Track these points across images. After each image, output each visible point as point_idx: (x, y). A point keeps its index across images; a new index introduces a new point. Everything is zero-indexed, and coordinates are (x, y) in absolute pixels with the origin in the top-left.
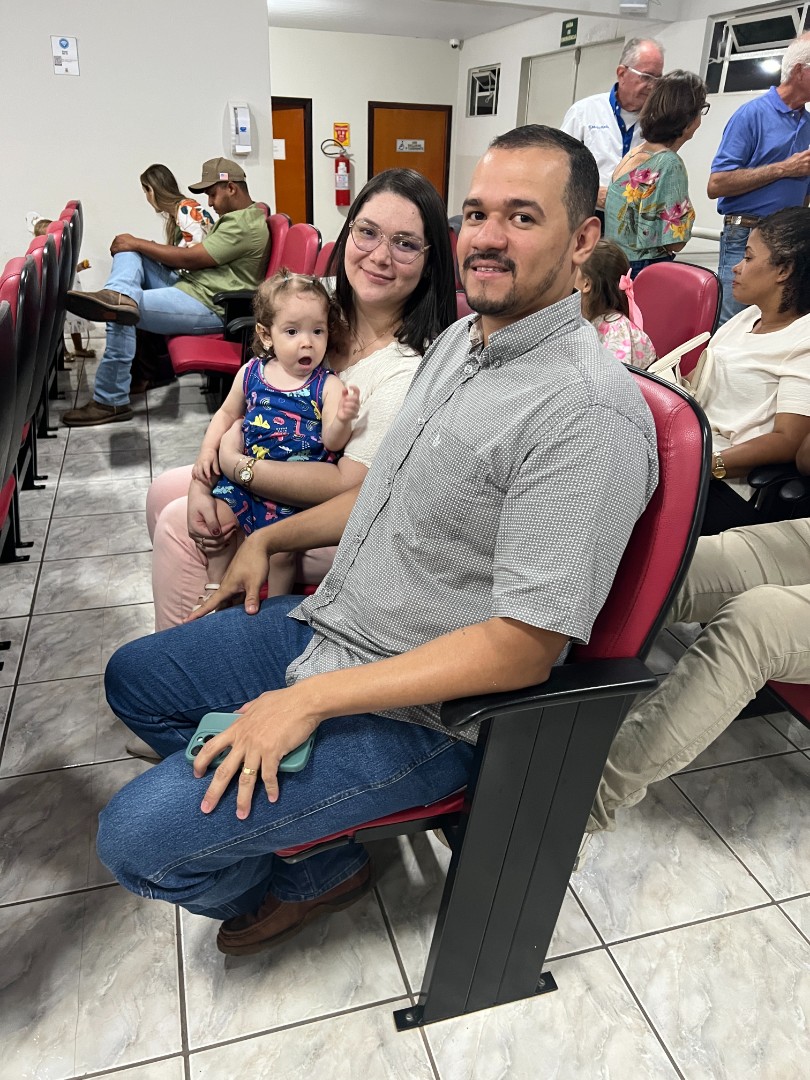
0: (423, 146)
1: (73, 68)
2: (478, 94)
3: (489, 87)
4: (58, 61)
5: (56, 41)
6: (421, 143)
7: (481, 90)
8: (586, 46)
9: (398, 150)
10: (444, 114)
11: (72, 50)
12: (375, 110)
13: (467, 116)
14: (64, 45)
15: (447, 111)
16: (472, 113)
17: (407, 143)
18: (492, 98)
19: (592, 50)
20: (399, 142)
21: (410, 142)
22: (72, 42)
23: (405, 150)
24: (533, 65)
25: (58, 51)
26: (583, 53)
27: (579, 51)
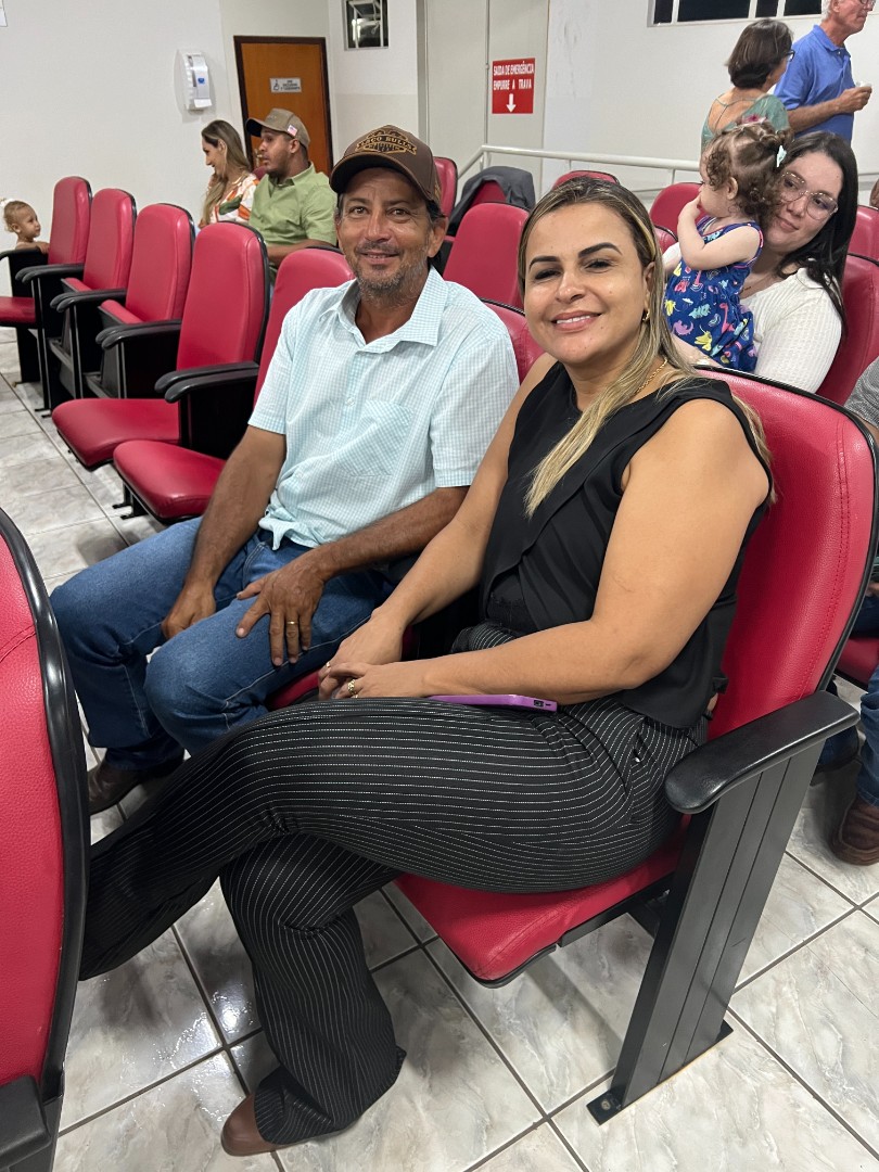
0: (299, 85)
3: (374, 15)
6: (297, 81)
7: (361, 18)
9: (273, 91)
10: (318, 47)
12: (243, 45)
13: (345, 49)
15: (321, 42)
16: (352, 45)
17: (282, 82)
18: (378, 30)
20: (273, 82)
21: (285, 81)
23: (280, 91)
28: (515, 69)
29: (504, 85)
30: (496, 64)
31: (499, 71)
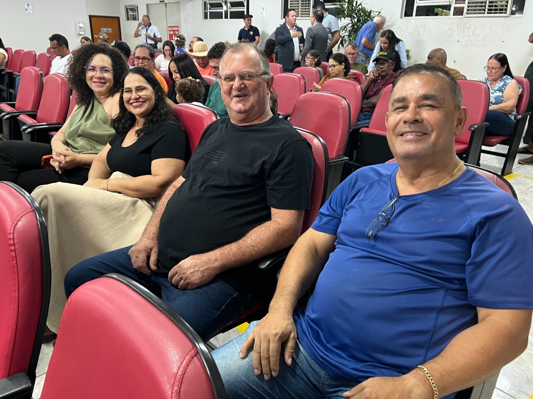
1: (31, 12)
2: (130, 13)
3: (134, 12)
4: (26, 10)
5: (26, 4)
6: (110, 29)
8: (169, 3)
10: (117, 19)
11: (30, 7)
12: (92, 18)
13: (126, 20)
14: (28, 5)
15: (118, 18)
16: (128, 19)
18: (136, 15)
19: (170, 4)
20: (102, 29)
21: (106, 29)
22: (30, 5)
24: (150, 6)
25: (26, 7)
26: (167, 4)
27: (166, 4)
28: (175, 29)
29: (172, 33)
30: (169, 27)
31: (170, 29)
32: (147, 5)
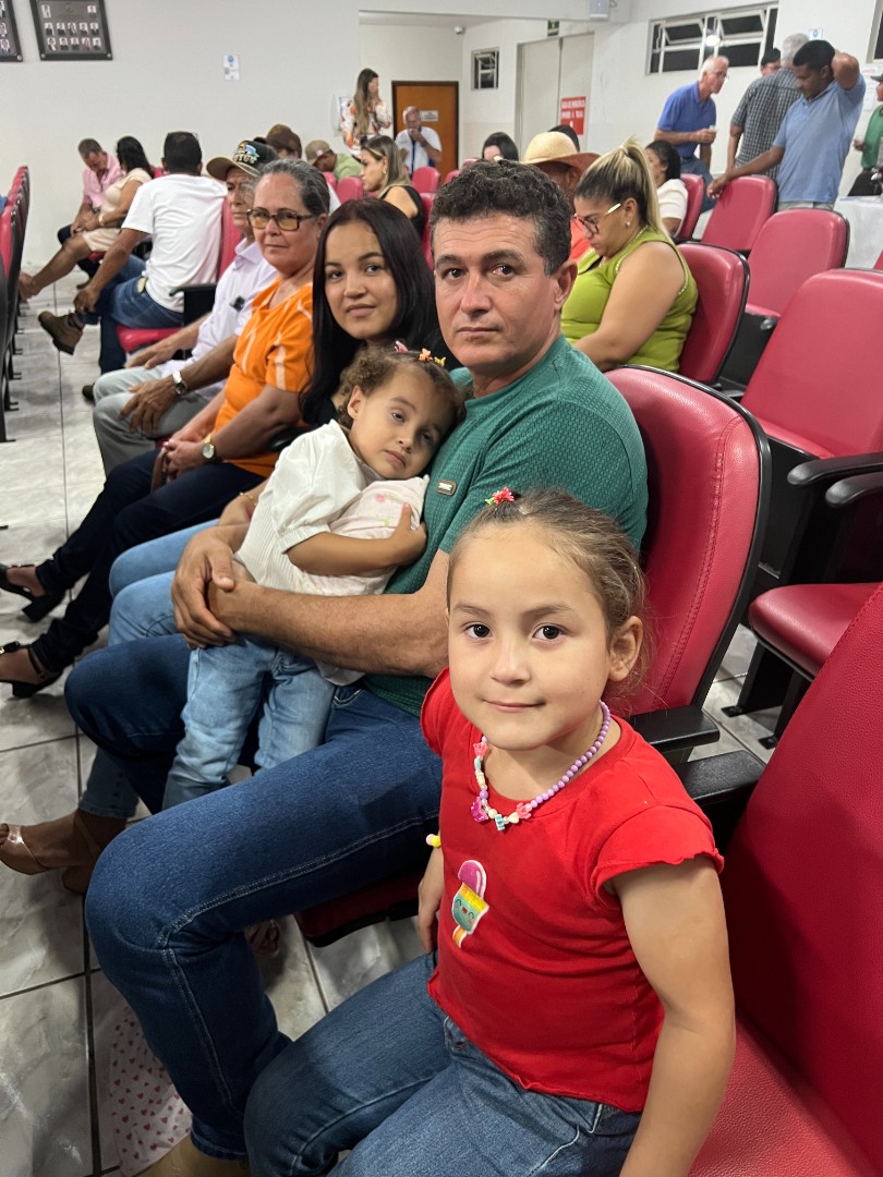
0: (437, 115)
1: (237, 76)
2: (481, 72)
3: (491, 65)
4: (227, 72)
5: (226, 58)
6: (435, 113)
7: (483, 68)
8: (568, 37)
10: (452, 89)
11: (236, 64)
12: (398, 87)
13: (472, 90)
14: (231, 60)
15: (454, 86)
16: (477, 87)
18: (493, 75)
19: (571, 40)
21: (427, 113)
22: (236, 58)
24: (526, 50)
25: (227, 65)
26: (565, 41)
27: (561, 40)
28: (575, 104)
29: (567, 115)
30: (565, 100)
31: (565, 106)
32: (520, 47)
